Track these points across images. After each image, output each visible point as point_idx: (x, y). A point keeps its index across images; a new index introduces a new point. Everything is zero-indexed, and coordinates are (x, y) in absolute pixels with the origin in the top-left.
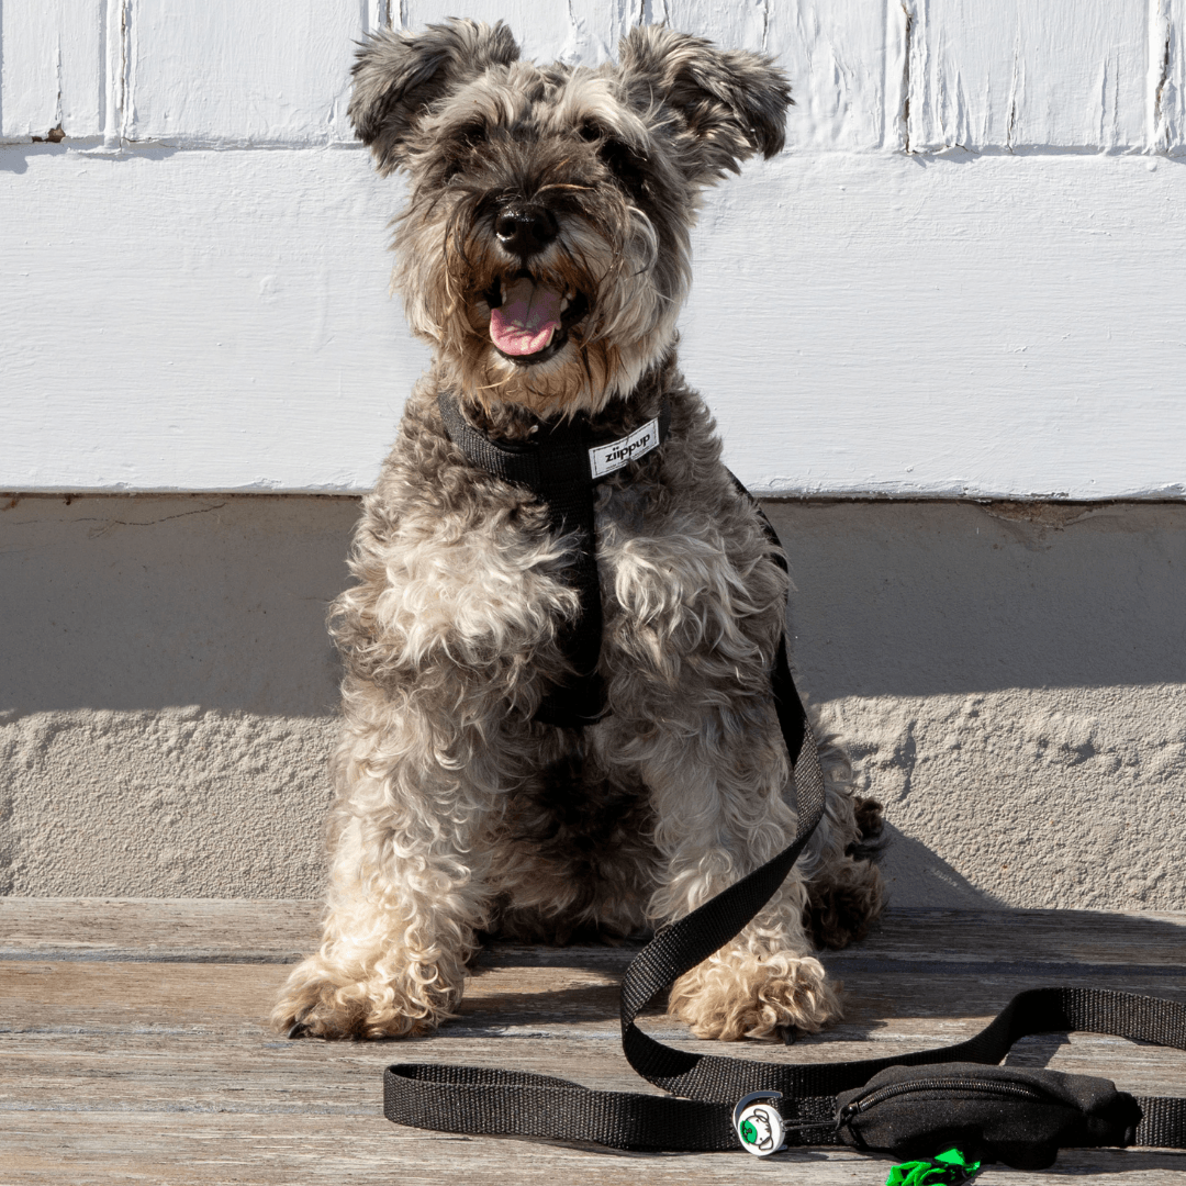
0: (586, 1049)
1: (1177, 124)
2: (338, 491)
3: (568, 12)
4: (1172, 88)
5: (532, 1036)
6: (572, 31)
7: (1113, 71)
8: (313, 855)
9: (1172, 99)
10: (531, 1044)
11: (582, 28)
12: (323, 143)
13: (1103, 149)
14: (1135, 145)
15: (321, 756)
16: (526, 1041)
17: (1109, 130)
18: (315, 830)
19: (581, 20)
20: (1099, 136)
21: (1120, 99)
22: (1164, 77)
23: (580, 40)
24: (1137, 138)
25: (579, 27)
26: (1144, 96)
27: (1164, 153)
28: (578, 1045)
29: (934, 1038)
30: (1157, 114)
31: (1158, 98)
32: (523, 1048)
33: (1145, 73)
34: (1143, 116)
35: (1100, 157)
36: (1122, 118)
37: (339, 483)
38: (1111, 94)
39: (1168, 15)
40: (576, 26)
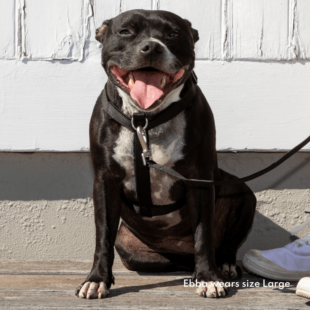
0: (66, 295)
1: (229, 52)
2: (8, 150)
3: (68, 24)
4: (228, 42)
5: (53, 292)
6: (69, 28)
7: (212, 39)
8: (3, 247)
9: (228, 45)
10: (52, 294)
11: (72, 28)
12: (4, 58)
13: (210, 59)
14: (218, 58)
15: (5, 221)
16: (51, 293)
17: (211, 54)
18: (4, 241)
19: (72, 26)
20: (209, 56)
21: (214, 46)
22: (226, 40)
23: (72, 31)
24: (219, 56)
25: (71, 28)
26: (221, 45)
27: (226, 60)
28: (64, 294)
29: (159, 291)
30: (224, 50)
31: (224, 46)
32: (49, 294)
33: (221, 39)
34: (220, 50)
35: (209, 61)
36: (215, 51)
37: (9, 148)
38: (212, 45)
39: (227, 24)
40: (70, 27)
